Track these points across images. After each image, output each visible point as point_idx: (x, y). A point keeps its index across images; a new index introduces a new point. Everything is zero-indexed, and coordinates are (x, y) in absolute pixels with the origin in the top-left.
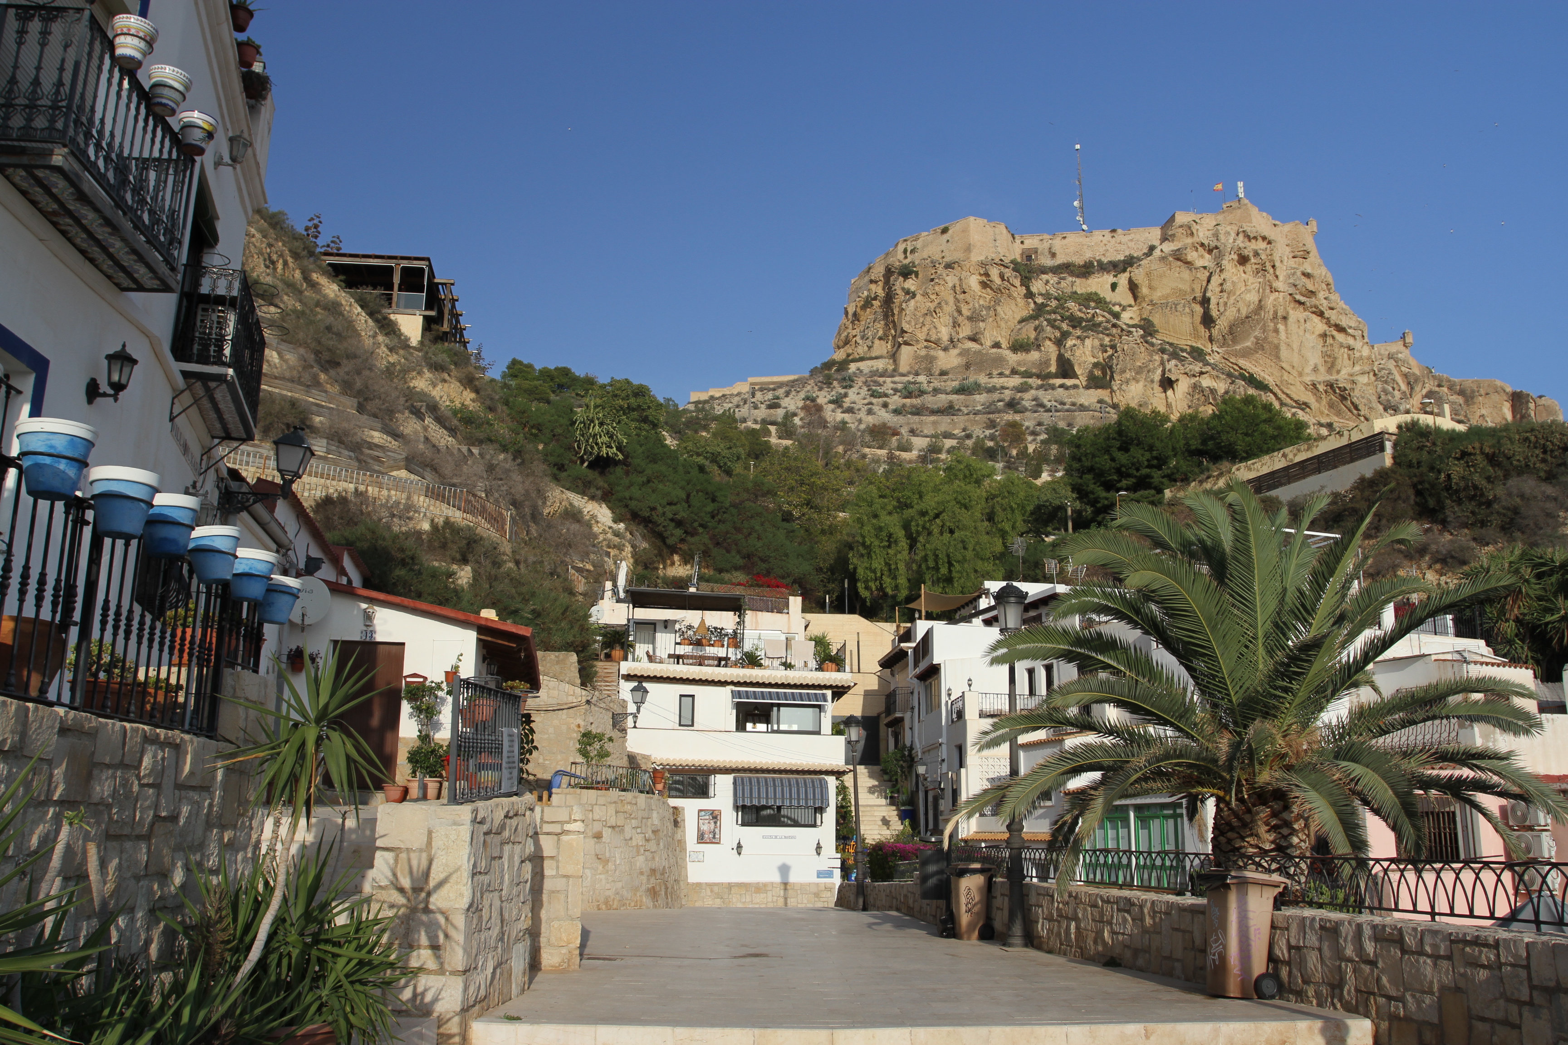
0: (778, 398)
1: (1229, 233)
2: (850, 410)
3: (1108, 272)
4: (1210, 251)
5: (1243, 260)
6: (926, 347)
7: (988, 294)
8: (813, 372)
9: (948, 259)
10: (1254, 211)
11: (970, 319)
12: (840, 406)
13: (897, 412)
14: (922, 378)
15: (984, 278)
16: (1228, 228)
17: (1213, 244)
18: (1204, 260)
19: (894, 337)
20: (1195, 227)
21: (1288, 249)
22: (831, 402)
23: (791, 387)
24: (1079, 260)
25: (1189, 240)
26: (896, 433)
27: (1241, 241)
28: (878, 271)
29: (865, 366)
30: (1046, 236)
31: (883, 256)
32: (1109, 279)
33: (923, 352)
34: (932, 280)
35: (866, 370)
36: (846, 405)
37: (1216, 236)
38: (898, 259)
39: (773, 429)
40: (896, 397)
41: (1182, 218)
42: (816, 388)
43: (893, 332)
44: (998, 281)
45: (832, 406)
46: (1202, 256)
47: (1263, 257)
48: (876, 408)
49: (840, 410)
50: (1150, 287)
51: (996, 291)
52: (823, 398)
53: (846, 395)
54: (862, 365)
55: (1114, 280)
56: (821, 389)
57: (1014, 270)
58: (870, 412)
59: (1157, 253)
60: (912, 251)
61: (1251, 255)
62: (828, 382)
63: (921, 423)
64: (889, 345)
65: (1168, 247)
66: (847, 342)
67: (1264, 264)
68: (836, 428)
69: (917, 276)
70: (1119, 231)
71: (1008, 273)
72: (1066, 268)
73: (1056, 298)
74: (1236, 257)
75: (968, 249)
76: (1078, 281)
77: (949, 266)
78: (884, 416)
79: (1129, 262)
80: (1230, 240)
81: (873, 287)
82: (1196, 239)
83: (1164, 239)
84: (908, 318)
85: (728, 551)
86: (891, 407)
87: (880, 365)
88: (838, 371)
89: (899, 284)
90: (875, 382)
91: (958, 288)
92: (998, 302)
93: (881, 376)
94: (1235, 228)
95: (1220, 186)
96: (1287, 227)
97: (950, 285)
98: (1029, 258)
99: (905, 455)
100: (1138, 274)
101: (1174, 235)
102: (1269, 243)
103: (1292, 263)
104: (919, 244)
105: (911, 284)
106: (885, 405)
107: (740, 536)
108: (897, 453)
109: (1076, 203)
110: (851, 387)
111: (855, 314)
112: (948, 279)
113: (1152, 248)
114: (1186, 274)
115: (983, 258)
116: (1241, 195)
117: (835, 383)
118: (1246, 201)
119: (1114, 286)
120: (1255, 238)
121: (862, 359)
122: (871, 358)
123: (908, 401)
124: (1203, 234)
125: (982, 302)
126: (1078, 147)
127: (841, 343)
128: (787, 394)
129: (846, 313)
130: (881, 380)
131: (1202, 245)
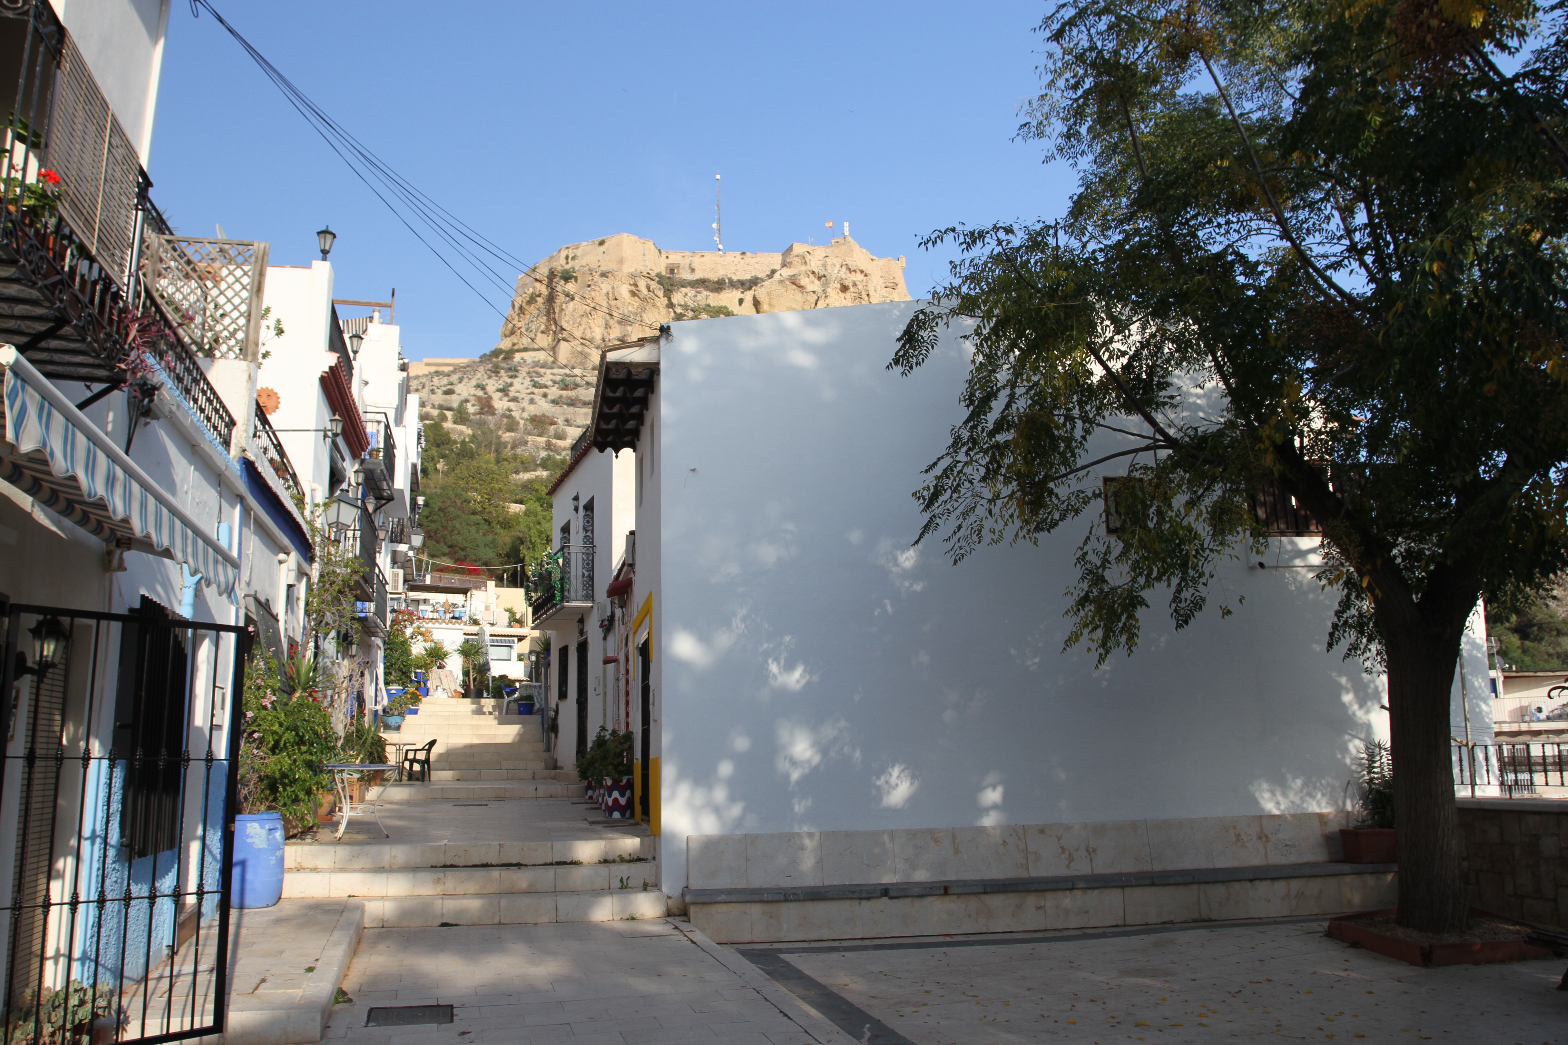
0: (452, 384)
1: (834, 265)
2: (515, 400)
3: (737, 289)
4: (819, 278)
5: (844, 289)
6: (582, 344)
7: (636, 302)
8: (485, 358)
9: (604, 268)
10: (856, 248)
11: (619, 323)
12: (507, 395)
13: (554, 402)
14: (577, 371)
15: (633, 288)
16: (835, 261)
17: (822, 273)
18: (814, 285)
19: (555, 332)
20: (808, 257)
21: (882, 280)
22: (499, 390)
23: (464, 371)
24: (714, 277)
25: (803, 268)
26: (553, 423)
27: (843, 273)
28: (544, 271)
29: (529, 356)
30: (688, 254)
31: (547, 258)
32: (737, 294)
33: (580, 348)
34: (589, 286)
35: (529, 361)
36: (512, 394)
37: (825, 266)
38: (560, 264)
39: (449, 414)
40: (554, 389)
41: (799, 249)
42: (486, 376)
43: (553, 327)
44: (645, 291)
45: (500, 394)
46: (813, 282)
47: (860, 287)
48: (537, 398)
49: (506, 399)
50: (770, 305)
51: (645, 300)
52: (492, 385)
53: (511, 385)
54: (525, 355)
55: (742, 296)
56: (490, 377)
57: (659, 283)
58: (532, 401)
59: (777, 276)
60: (573, 258)
61: (851, 285)
62: (496, 371)
63: (575, 413)
64: (550, 339)
65: (786, 272)
66: (513, 333)
67: (860, 293)
68: (504, 416)
69: (576, 280)
70: (748, 254)
71: (654, 285)
72: (702, 283)
73: (692, 310)
74: (839, 286)
75: (621, 262)
76: (712, 295)
77: (604, 275)
78: (543, 407)
79: (754, 282)
80: (835, 272)
81: (538, 285)
82: (808, 268)
83: (784, 265)
84: (567, 318)
85: (438, 542)
86: (550, 397)
87: (542, 356)
88: (505, 359)
89: (561, 286)
90: (537, 373)
91: (611, 295)
92: (644, 310)
93: (542, 367)
94: (840, 261)
95: (831, 224)
96: (882, 262)
97: (605, 291)
98: (672, 271)
99: (560, 443)
100: (761, 292)
101: (790, 263)
102: (866, 275)
103: (884, 292)
104: (579, 252)
105: (571, 287)
106: (545, 396)
107: (446, 532)
108: (554, 441)
109: (714, 226)
110: (516, 377)
111: (521, 308)
112: (603, 286)
113: (773, 272)
114: (799, 296)
115: (633, 270)
116: (847, 233)
117: (502, 372)
118: (850, 239)
119: (741, 301)
120: (855, 271)
121: (525, 350)
122: (534, 350)
123: (564, 393)
124: (815, 264)
125: (630, 309)
126: (718, 177)
127: (508, 333)
128: (461, 380)
129: (513, 306)
130: (542, 371)
131: (813, 273)
